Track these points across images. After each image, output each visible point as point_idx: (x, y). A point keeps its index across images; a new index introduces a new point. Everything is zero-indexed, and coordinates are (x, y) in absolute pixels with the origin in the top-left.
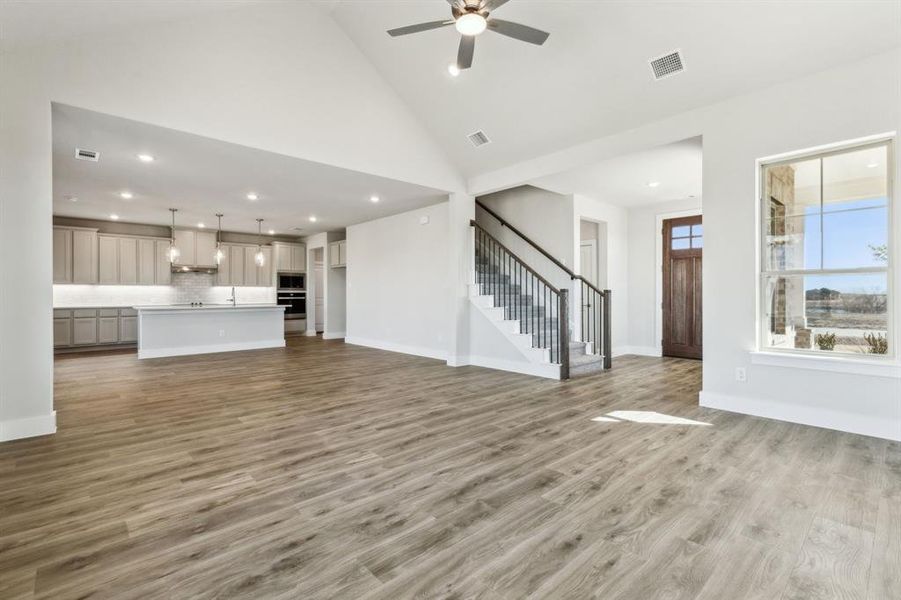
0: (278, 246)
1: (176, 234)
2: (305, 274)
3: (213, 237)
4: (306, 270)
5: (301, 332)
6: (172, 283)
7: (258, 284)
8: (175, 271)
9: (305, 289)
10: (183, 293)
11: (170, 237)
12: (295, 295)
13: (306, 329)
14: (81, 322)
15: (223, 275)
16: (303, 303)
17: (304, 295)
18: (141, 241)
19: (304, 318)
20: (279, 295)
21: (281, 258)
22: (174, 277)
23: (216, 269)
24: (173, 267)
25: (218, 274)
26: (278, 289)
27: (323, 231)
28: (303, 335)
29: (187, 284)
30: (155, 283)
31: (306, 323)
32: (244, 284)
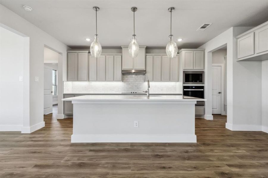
1: (124, 51)
2: (203, 72)
3: (144, 51)
4: (204, 69)
6: (123, 80)
7: (170, 80)
8: (125, 73)
9: (203, 84)
10: (129, 86)
11: (121, 53)
12: (197, 87)
13: (204, 114)
15: (149, 75)
16: (202, 93)
17: (203, 87)
19: (203, 105)
20: (185, 87)
21: (186, 61)
22: (124, 77)
23: (145, 71)
24: (122, 71)
25: (147, 74)
26: (184, 83)
27: (229, 27)
28: (202, 117)
29: (131, 81)
30: (114, 80)
31: (204, 109)
32: (161, 80)
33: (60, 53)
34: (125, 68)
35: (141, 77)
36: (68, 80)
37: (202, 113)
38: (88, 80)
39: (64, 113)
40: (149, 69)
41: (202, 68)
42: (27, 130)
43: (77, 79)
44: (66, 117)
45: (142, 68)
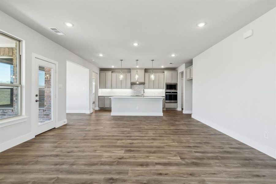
0: (166, 72)
1: (132, 71)
2: (177, 84)
3: (143, 71)
4: (177, 82)
5: (175, 108)
6: (131, 88)
7: (159, 88)
8: (133, 84)
9: (177, 90)
10: (135, 92)
11: (130, 72)
12: (173, 92)
13: (177, 108)
14: (107, 100)
15: (146, 85)
16: (176, 96)
17: (176, 93)
18: (118, 74)
19: (177, 103)
20: (166, 92)
21: (167, 77)
22: (132, 86)
23: (145, 83)
24: (131, 83)
25: (145, 85)
26: (166, 90)
27: (183, 63)
28: (176, 110)
29: (136, 88)
30: (126, 88)
31: (177, 105)
32: (154, 88)
33: (96, 73)
34: (133, 81)
35: (142, 86)
36: (100, 88)
37: (176, 107)
38: (111, 88)
39: (98, 107)
40: (147, 82)
41: (176, 81)
42: (88, 112)
43: (105, 87)
44: (100, 109)
45: (143, 81)
